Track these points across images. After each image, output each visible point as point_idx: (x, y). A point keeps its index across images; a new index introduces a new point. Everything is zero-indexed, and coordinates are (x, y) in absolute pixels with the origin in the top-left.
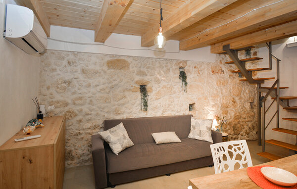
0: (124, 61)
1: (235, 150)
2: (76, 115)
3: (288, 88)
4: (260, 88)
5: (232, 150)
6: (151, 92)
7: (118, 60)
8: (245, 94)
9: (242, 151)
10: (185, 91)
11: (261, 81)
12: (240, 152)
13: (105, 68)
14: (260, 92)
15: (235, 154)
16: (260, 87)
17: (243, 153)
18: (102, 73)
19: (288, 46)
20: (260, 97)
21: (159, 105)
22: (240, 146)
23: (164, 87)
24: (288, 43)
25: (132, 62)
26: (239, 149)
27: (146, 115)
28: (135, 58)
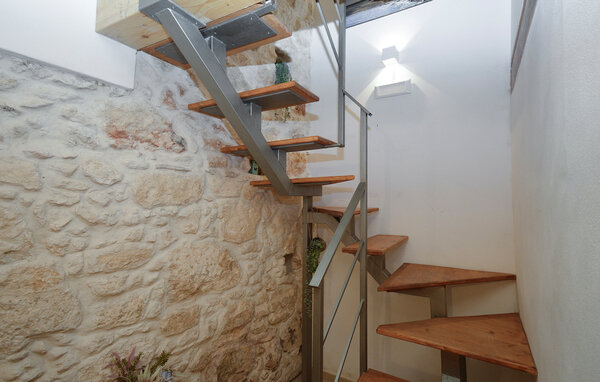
3: (377, 209)
4: (309, 210)
8: (270, 230)
11: (312, 187)
14: (311, 225)
16: (311, 209)
19: (379, 94)
20: (310, 239)
24: (378, 85)
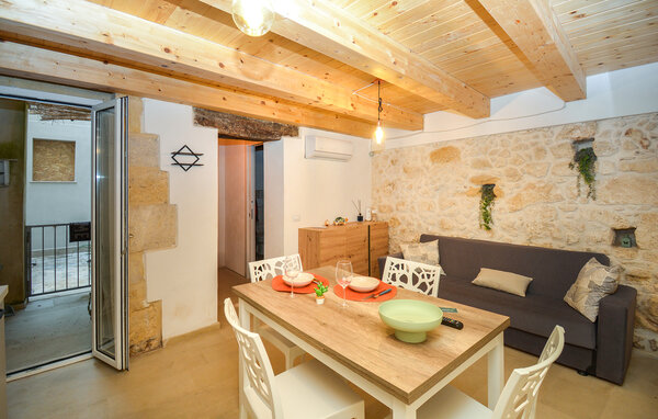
0: (451, 148)
1: (423, 276)
2: (400, 224)
5: (419, 276)
6: (501, 196)
7: (444, 149)
9: (430, 280)
10: (592, 194)
12: (427, 281)
13: (428, 163)
15: (421, 281)
17: (431, 283)
18: (425, 171)
21: (519, 223)
22: (431, 274)
23: (532, 186)
25: (463, 148)
26: (429, 276)
27: (492, 237)
28: (469, 141)
